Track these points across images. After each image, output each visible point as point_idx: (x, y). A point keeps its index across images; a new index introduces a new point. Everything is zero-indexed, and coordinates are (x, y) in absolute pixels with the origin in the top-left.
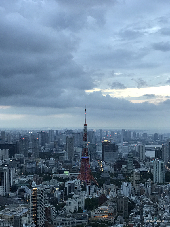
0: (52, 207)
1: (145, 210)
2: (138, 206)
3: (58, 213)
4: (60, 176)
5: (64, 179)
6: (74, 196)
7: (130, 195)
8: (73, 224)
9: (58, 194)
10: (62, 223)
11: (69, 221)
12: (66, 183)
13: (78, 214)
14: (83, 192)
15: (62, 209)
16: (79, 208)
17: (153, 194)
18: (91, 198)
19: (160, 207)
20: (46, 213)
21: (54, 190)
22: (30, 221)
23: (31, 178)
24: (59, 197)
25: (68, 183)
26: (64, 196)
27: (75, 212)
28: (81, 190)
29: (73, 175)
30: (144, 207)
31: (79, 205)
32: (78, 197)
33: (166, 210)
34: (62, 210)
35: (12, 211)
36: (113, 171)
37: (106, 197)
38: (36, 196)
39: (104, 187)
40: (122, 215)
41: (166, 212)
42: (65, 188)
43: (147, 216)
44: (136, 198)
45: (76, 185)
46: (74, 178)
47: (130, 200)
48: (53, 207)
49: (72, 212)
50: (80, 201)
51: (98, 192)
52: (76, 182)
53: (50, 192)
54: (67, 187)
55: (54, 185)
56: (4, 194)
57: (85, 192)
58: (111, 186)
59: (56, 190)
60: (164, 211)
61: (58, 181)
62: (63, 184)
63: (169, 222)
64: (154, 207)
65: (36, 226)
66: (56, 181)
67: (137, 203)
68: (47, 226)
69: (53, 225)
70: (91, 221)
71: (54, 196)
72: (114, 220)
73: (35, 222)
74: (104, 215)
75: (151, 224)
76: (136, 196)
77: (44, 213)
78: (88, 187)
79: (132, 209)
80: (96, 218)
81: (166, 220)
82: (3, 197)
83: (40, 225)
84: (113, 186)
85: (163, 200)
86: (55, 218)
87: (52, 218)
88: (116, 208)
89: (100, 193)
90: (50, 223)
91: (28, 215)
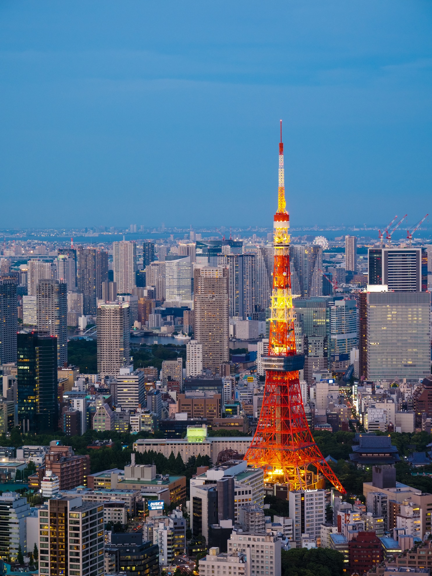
5: (185, 460)
6: (234, 540)
9: (160, 530)
12: (197, 482)
14: (272, 520)
18: (311, 545)
21: (140, 510)
23: (38, 459)
24: (165, 542)
25: (207, 482)
28: (266, 513)
29: (228, 446)
32: (251, 543)
36: (407, 423)
38: (61, 540)
39: (370, 500)
42: (190, 504)
45: (241, 489)
46: (231, 457)
50: (260, 559)
51: (343, 521)
52: (241, 475)
53: (123, 521)
54: (200, 500)
55: (143, 490)
57: (281, 519)
58: (403, 493)
59: (153, 514)
61: (158, 471)
62: (184, 485)
66: (150, 471)
71: (144, 541)
78: (293, 499)
84: (409, 495)
89: (350, 527)
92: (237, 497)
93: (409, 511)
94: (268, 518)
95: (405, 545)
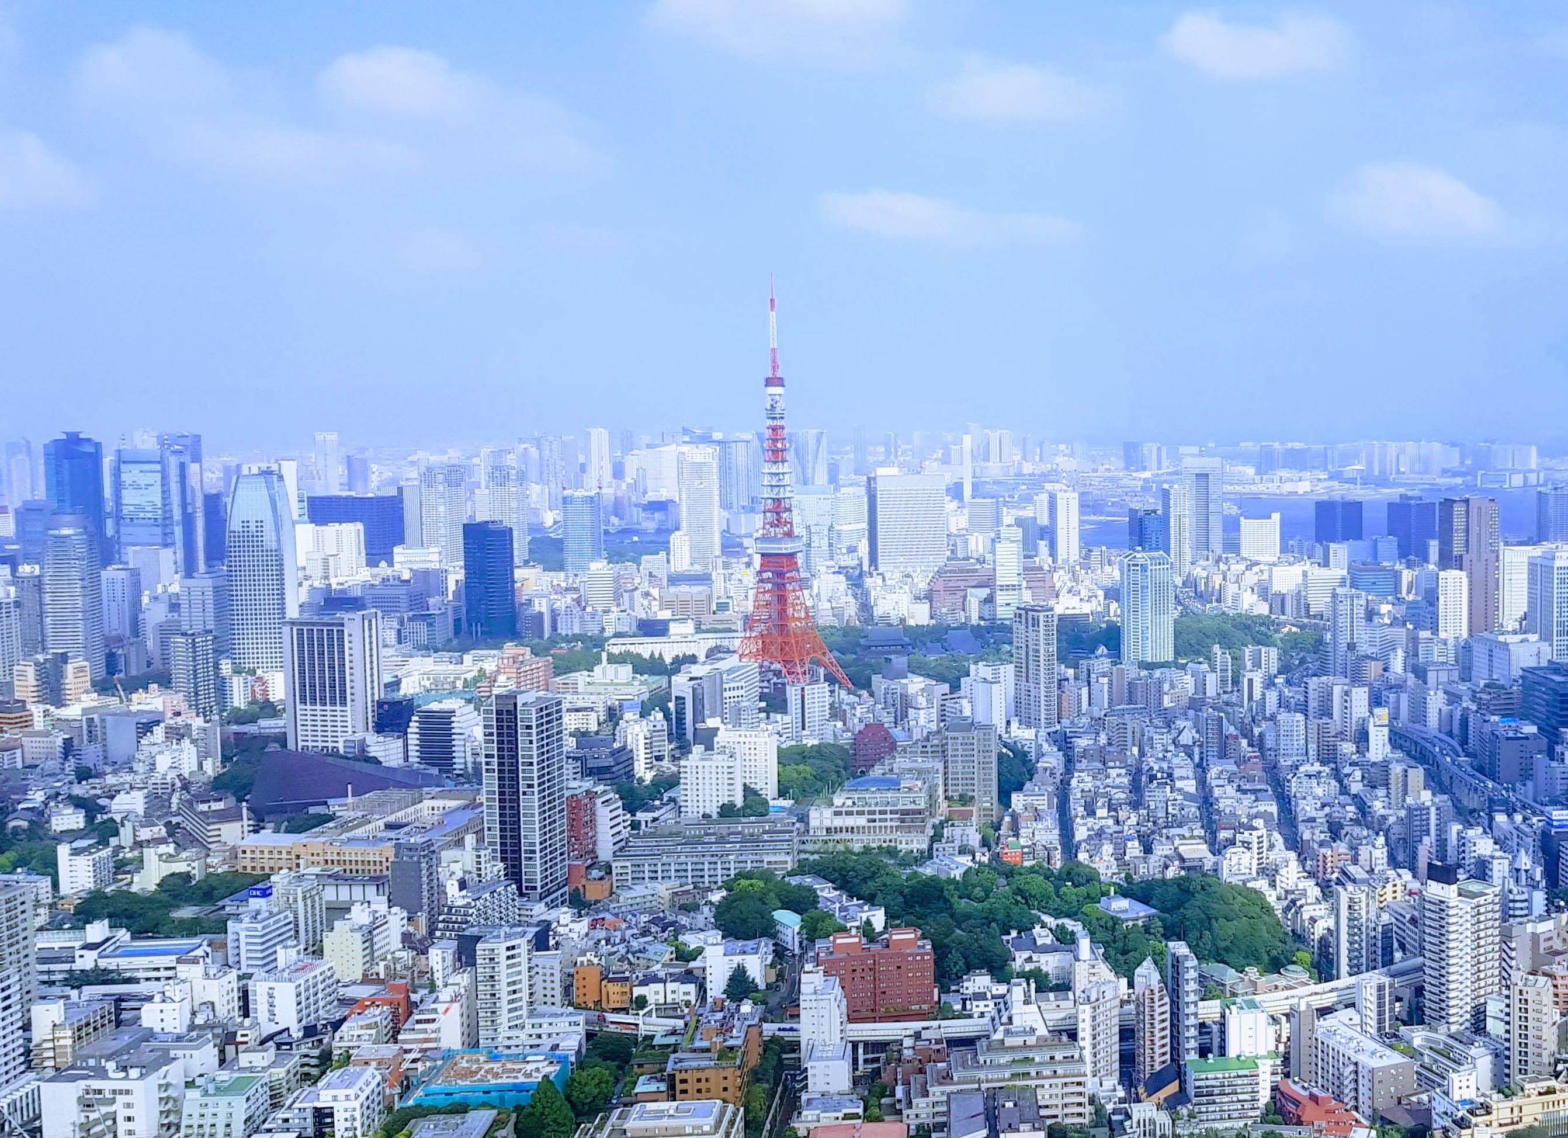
0: (604, 793)
1: (1081, 785)
2: (1046, 769)
3: (635, 825)
4: (647, 648)
5: (668, 660)
6: (724, 737)
7: (1008, 722)
8: (719, 872)
9: (636, 734)
10: (660, 868)
11: (695, 859)
12: (679, 679)
13: (744, 820)
14: (769, 716)
15: (658, 803)
16: (748, 791)
17: (1122, 714)
18: (811, 742)
19: (1151, 769)
20: (574, 825)
21: (613, 715)
22: (483, 866)
24: (642, 747)
25: (691, 679)
26: (669, 742)
27: (727, 811)
28: (761, 710)
29: (721, 642)
30: (1076, 774)
31: (748, 781)
32: (742, 739)
33: (1179, 784)
34: (658, 809)
35: (381, 824)
36: (921, 614)
37: (888, 737)
39: (879, 693)
40: (966, 816)
41: (1180, 790)
42: (671, 705)
43: (1091, 812)
44: (1036, 736)
45: (731, 683)
46: (721, 652)
47: (1006, 745)
48: (611, 795)
49: (715, 816)
50: (753, 757)
51: (848, 715)
52: (732, 670)
53: (592, 727)
54: (684, 698)
55: (616, 692)
56: (341, 746)
57: (779, 716)
58: (915, 684)
59: (628, 716)
60: (1168, 787)
61: (635, 671)
62: (665, 685)
63: (1196, 833)
64: (1123, 771)
65: (519, 888)
66: (625, 671)
67: (1041, 755)
68: (577, 889)
69: (615, 885)
70: (813, 853)
71: (616, 745)
72: (927, 840)
73: (513, 874)
74: (877, 817)
75: (1108, 849)
76: (1038, 727)
77: (562, 824)
78: (792, 694)
79: (1019, 788)
80: (837, 837)
81: (1180, 826)
82: (330, 760)
83: (539, 885)
84: (923, 686)
85: (1167, 739)
86: (622, 849)
87: (605, 850)
88: (941, 782)
89: (856, 720)
90: (595, 873)
91: (470, 840)
92: (726, 694)
93: (922, 701)
94: (763, 715)
95: (917, 735)
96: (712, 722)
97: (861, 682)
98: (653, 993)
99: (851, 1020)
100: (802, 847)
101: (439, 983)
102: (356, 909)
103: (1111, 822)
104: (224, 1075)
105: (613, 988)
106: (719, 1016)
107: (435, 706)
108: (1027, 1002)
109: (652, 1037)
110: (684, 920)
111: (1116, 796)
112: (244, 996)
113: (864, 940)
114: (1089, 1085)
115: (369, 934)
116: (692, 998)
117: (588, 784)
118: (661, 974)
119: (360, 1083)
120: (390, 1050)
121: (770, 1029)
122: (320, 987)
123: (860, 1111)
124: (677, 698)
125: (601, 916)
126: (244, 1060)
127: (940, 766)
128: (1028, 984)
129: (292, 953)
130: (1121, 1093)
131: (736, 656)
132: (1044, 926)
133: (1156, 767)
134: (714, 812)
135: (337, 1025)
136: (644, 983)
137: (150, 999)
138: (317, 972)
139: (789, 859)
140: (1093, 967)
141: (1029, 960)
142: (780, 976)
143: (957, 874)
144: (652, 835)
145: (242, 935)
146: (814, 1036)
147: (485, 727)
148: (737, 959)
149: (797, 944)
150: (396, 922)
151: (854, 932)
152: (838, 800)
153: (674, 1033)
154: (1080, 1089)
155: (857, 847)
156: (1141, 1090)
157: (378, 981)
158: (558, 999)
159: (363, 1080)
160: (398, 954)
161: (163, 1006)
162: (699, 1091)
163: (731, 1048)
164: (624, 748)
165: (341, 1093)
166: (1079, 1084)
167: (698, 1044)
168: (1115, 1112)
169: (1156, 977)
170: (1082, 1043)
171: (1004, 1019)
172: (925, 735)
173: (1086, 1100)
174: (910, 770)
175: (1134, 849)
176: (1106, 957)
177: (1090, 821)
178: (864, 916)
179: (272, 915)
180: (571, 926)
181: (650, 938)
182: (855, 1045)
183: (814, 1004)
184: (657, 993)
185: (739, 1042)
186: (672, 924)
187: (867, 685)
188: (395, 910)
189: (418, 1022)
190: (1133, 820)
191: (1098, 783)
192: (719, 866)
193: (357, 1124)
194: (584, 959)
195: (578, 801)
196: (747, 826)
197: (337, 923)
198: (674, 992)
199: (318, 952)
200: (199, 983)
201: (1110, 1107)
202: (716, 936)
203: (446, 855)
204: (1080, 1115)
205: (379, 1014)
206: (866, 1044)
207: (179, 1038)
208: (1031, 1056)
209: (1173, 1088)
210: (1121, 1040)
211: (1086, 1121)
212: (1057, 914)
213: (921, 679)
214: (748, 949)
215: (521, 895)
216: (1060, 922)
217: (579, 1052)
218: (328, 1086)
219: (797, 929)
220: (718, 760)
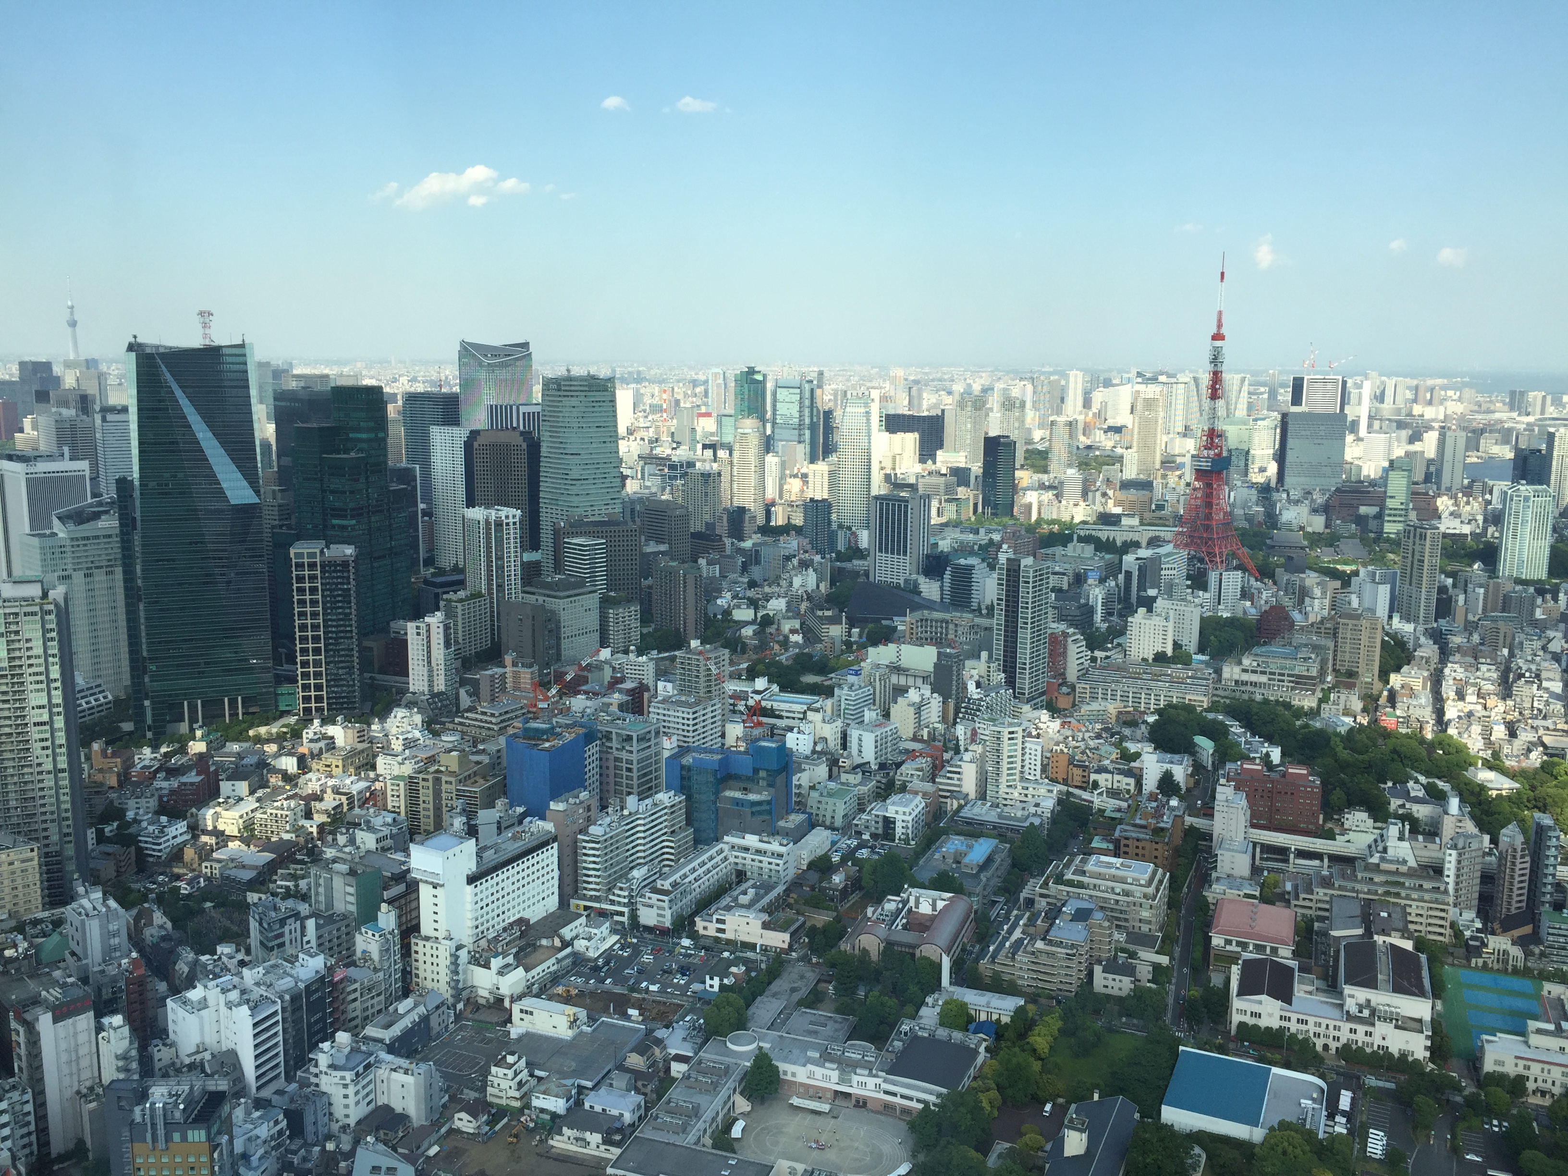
0: (1074, 634)
1: (1453, 674)
2: (1422, 657)
3: (1094, 659)
4: (1105, 533)
5: (1119, 544)
6: (1160, 604)
7: (1390, 617)
8: (1153, 701)
9: (1096, 594)
10: (1109, 692)
11: (1135, 690)
12: (1129, 559)
13: (1173, 666)
14: (1194, 592)
15: (1110, 646)
16: (1177, 645)
17: (1494, 620)
18: (1225, 615)
19: (1520, 668)
20: (1053, 654)
21: (1079, 579)
22: (991, 674)
23: (996, 537)
24: (1100, 604)
25: (1137, 559)
26: (1119, 603)
27: (1160, 658)
28: (1188, 587)
29: (1157, 534)
30: (1449, 665)
31: (1177, 639)
32: (1175, 607)
33: (1545, 684)
34: (1110, 650)
36: (1318, 524)
37: (1287, 618)
39: (1281, 582)
40: (1350, 686)
42: (1121, 577)
43: (1461, 696)
44: (1415, 630)
45: (1167, 566)
46: (1159, 540)
47: (1387, 634)
48: (1079, 636)
49: (1150, 661)
50: (1181, 621)
51: (1256, 598)
52: (1168, 555)
53: (1065, 587)
54: (1131, 572)
55: (1082, 563)
56: (902, 582)
57: (1201, 593)
58: (1311, 579)
59: (1090, 581)
60: (1535, 686)
61: (1096, 550)
62: (1117, 561)
63: (1559, 727)
64: (1494, 667)
65: (1014, 692)
66: (1089, 549)
67: (1418, 646)
68: (1051, 699)
69: (1077, 699)
70: (1223, 697)
71: (1082, 601)
72: (1316, 700)
73: (1010, 682)
74: (1277, 677)
75: (1476, 729)
76: (1416, 620)
77: (1044, 651)
78: (1213, 577)
79: (1398, 669)
80: (1243, 688)
81: (1545, 718)
82: (895, 591)
83: (1027, 692)
84: (1318, 580)
85: (1537, 644)
86: (1084, 675)
87: (1072, 674)
88: (1331, 658)
89: (1263, 602)
90: (1065, 689)
91: (984, 655)
92: (1163, 572)
93: (1317, 592)
94: (1190, 591)
95: (1312, 619)
96: (1152, 592)
97: (1265, 573)
98: (1103, 779)
99: (1253, 826)
100: (1215, 692)
101: (962, 748)
102: (912, 691)
103: (1479, 707)
104: (832, 785)
105: (1077, 772)
106: (1154, 804)
107: (962, 561)
108: (1401, 839)
109: (1104, 811)
110: (1127, 732)
111: (1486, 687)
112: (844, 737)
113: (1265, 769)
114: (1451, 913)
115: (918, 708)
116: (1132, 788)
117: (1062, 626)
118: (1110, 768)
119: (913, 805)
120: (929, 787)
121: (1189, 820)
122: (890, 739)
123: (1257, 894)
124: (1126, 572)
125: (1068, 720)
126: (844, 777)
127: (1331, 644)
128: (1403, 826)
129: (874, 714)
130: (1479, 925)
131: (1171, 545)
132: (1417, 781)
133: (1524, 668)
134: (1151, 657)
135: (899, 765)
136: (1097, 772)
137: (791, 729)
138: (888, 729)
139: (1205, 699)
140: (1460, 821)
141: (1403, 806)
142: (1197, 783)
143: (1343, 730)
144: (1104, 668)
145: (843, 698)
146: (1224, 832)
147: (999, 579)
148: (1168, 766)
149: (1210, 762)
150: (935, 703)
151: (1258, 761)
152: (1246, 662)
153: (1119, 810)
154: (1443, 914)
155: (1258, 698)
156: (1496, 925)
157: (922, 741)
158: (1038, 773)
159: (914, 803)
160: (936, 725)
161: (799, 736)
162: (1137, 855)
163: (1162, 829)
164: (1087, 604)
165: (901, 809)
166: (1443, 910)
167: (1138, 821)
168: (1473, 938)
169: (1520, 839)
170: (1446, 879)
171: (1380, 848)
172: (1319, 619)
173: (1448, 924)
174: (1306, 645)
175: (1499, 732)
176: (1473, 817)
177: (1460, 704)
178: (1264, 751)
179: (860, 688)
180: (1049, 723)
181: (1102, 741)
182: (1255, 844)
183: (1225, 809)
184: (1107, 780)
185: (1168, 826)
186: (1118, 733)
187: (1271, 576)
188: (935, 695)
189: (950, 772)
190: (1501, 707)
191: (1469, 674)
192: (1152, 697)
193: (910, 832)
194: (1058, 748)
195: (1056, 638)
196: (1175, 670)
197: (899, 699)
198: (1118, 782)
199: (887, 715)
200: (819, 725)
201: (1468, 934)
202: (1148, 748)
203: (968, 663)
204: (1441, 934)
205: (924, 762)
206: (1262, 845)
207: (807, 757)
208: (1402, 880)
209: (1527, 929)
210: (1482, 883)
211: (1446, 940)
212: (1427, 774)
213: (1316, 575)
214: (1174, 760)
215: (1015, 697)
216: (1431, 780)
217: (1052, 812)
218: (893, 804)
219: (1211, 751)
220: (1157, 621)
